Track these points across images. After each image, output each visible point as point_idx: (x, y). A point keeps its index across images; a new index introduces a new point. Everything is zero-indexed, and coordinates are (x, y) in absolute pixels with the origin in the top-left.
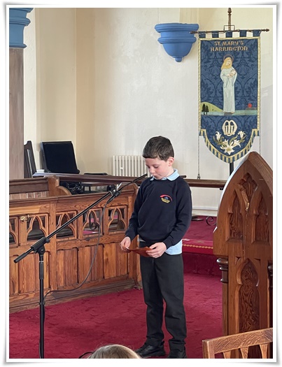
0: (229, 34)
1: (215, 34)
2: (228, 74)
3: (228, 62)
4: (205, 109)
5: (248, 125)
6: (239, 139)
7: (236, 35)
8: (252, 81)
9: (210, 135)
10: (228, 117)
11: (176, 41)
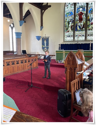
0: (45, 37)
2: (45, 42)
8: (48, 43)
11: (38, 38)
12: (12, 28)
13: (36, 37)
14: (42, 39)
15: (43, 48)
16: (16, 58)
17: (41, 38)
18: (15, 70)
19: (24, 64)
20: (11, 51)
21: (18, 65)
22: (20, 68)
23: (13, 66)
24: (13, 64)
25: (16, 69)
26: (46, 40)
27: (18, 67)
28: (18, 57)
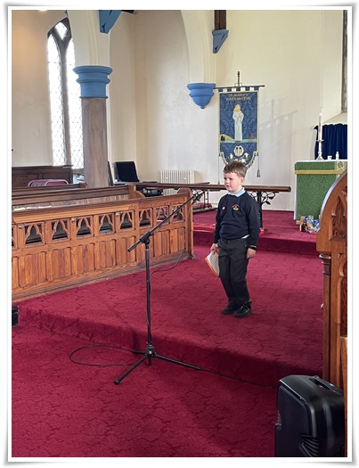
0: (239, 89)
1: (229, 89)
2: (238, 115)
3: (238, 107)
4: (223, 139)
5: (251, 149)
6: (245, 158)
7: (243, 90)
8: (253, 120)
9: (226, 156)
10: (238, 143)
11: (202, 94)
12: (62, 45)
13: (191, 87)
14: (223, 97)
15: (226, 149)
16: (78, 203)
17: (216, 92)
18: (68, 266)
19: (115, 236)
20: (55, 165)
21: (87, 240)
22: (98, 259)
23: (61, 244)
24: (61, 235)
25: (75, 262)
26: (242, 103)
27: (86, 250)
28: (88, 202)
